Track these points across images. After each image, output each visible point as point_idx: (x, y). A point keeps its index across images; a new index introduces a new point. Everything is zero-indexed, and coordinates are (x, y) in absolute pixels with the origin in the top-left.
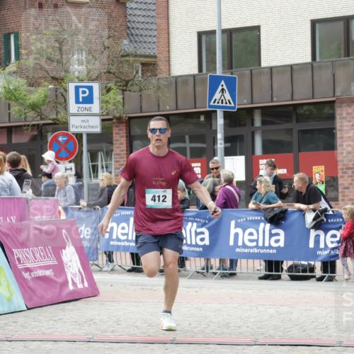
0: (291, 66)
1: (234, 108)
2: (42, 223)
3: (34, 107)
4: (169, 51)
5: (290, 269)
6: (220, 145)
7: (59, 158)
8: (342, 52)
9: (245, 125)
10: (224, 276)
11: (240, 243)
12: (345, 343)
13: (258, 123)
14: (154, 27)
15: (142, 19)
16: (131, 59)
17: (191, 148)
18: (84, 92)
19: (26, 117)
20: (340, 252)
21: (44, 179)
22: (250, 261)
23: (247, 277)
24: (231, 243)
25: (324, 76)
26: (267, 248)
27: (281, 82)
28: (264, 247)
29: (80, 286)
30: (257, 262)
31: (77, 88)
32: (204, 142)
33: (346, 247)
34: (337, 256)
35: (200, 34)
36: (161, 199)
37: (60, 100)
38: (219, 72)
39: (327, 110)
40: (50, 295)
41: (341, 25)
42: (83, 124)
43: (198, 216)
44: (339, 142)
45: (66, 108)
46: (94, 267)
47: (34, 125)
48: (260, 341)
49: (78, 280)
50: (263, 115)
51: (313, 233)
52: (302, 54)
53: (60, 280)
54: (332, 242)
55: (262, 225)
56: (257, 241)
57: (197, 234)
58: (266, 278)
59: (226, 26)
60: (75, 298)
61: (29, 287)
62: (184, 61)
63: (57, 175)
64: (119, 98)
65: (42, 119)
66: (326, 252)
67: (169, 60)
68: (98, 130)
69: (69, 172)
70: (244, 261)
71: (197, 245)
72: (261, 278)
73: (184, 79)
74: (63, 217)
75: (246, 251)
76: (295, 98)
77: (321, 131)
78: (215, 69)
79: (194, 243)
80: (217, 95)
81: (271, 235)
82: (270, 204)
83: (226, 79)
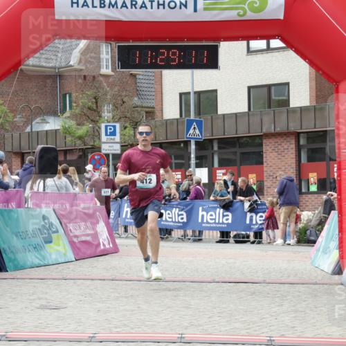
0: (236, 114)
1: (201, 139)
3: (80, 138)
4: (162, 105)
5: (235, 237)
6: (193, 161)
7: (95, 169)
8: (266, 106)
9: (208, 149)
10: (195, 241)
11: (205, 221)
12: (267, 281)
13: (216, 148)
14: (153, 90)
15: (146, 85)
16: (139, 109)
17: (175, 163)
18: (110, 129)
19: (75, 145)
20: (264, 226)
21: (86, 181)
22: (211, 232)
23: (209, 241)
24: (200, 221)
25: (255, 120)
26: (221, 224)
27: (230, 124)
28: (219, 223)
29: (107, 246)
30: (215, 232)
31: (106, 127)
32: (183, 159)
33: (268, 223)
34: (262, 229)
35: (181, 95)
36: (148, 181)
37: (96, 134)
38: (192, 117)
39: (257, 141)
40: (89, 251)
41: (266, 89)
42: (110, 148)
43: (179, 204)
44: (265, 160)
45: (99, 138)
46: (116, 235)
47: (80, 149)
48: (217, 280)
49: (106, 243)
50: (219, 143)
51: (249, 215)
52: (244, 108)
53: (95, 243)
54: (260, 220)
55: (218, 210)
56: (215, 219)
57: (179, 215)
58: (220, 242)
59: (197, 89)
60: (104, 253)
61: (77, 247)
62: (171, 110)
64: (132, 132)
65: (85, 145)
66: (257, 227)
67: (162, 110)
68: (119, 152)
70: (207, 232)
71: (179, 222)
72: (217, 242)
73: (171, 121)
75: (209, 225)
76: (238, 133)
77: (254, 153)
78: (190, 115)
79: (177, 220)
80: (191, 131)
81: (224, 216)
82: (223, 197)
83: (197, 122)
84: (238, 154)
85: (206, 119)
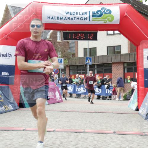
0: (103, 56)
1: (91, 64)
2: (51, 87)
4: (78, 52)
5: (102, 97)
7: (55, 74)
8: (113, 53)
9: (93, 68)
12: (113, 113)
13: (96, 67)
14: (75, 47)
15: (72, 46)
16: (70, 54)
17: (82, 72)
18: (60, 60)
20: (112, 94)
21: (52, 78)
25: (109, 58)
26: (98, 93)
27: (101, 59)
29: (59, 100)
30: (96, 96)
32: (85, 71)
34: (111, 95)
35: (84, 49)
38: (88, 56)
39: (110, 65)
41: (113, 48)
44: (112, 71)
48: (96, 112)
49: (59, 99)
50: (97, 66)
51: (107, 90)
52: (105, 53)
53: (55, 99)
54: (111, 92)
55: (96, 88)
57: (83, 90)
58: (97, 99)
59: (90, 47)
60: (58, 102)
63: (54, 77)
64: (67, 61)
66: (109, 94)
67: (78, 54)
68: (63, 68)
69: (57, 77)
71: (83, 92)
72: (96, 99)
73: (81, 58)
74: (56, 86)
76: (103, 62)
77: (109, 69)
78: (87, 56)
80: (88, 61)
81: (98, 90)
83: (90, 58)
84: (104, 69)
85: (93, 57)
